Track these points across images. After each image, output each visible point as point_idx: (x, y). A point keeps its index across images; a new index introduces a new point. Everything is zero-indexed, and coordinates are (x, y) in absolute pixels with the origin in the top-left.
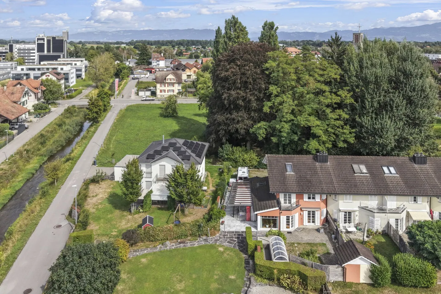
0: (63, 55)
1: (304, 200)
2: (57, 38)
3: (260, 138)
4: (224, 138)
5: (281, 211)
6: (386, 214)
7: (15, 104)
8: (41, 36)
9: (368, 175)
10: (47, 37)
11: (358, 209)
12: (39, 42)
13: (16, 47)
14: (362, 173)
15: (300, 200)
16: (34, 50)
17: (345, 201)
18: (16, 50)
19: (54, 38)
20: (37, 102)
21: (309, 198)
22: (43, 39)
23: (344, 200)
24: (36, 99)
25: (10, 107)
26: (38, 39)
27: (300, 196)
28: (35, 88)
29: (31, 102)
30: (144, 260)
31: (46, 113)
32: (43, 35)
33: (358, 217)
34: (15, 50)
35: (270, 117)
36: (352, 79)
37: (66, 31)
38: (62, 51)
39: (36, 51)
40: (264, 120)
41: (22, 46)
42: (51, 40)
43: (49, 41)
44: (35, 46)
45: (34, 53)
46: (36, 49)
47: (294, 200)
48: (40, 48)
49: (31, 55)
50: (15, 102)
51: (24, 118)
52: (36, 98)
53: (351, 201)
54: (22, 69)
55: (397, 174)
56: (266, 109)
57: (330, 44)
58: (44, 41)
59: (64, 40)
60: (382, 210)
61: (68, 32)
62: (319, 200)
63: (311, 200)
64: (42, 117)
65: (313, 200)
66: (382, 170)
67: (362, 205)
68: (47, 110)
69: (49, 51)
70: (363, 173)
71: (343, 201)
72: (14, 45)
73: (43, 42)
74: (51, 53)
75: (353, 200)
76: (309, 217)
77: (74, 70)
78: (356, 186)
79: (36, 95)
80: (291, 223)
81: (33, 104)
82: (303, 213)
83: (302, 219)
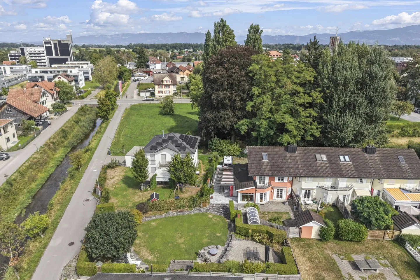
0: (70, 58)
1: (275, 181)
2: (62, 42)
3: (243, 133)
4: (213, 133)
5: (256, 190)
6: (337, 191)
7: (36, 104)
8: (48, 39)
9: (327, 162)
10: (53, 41)
11: (316, 188)
12: (47, 46)
13: (27, 50)
14: (322, 161)
15: (272, 181)
19: (59, 42)
20: (54, 102)
21: (279, 180)
22: (50, 43)
23: (305, 181)
24: (53, 99)
26: (46, 43)
27: (272, 178)
28: (51, 90)
29: (49, 102)
31: (64, 111)
32: (50, 39)
34: (26, 54)
35: (252, 115)
37: (69, 35)
38: (68, 54)
39: (45, 54)
40: (246, 117)
41: (32, 50)
42: (57, 43)
43: (55, 44)
44: (44, 50)
45: (44, 56)
46: (45, 52)
47: (267, 181)
48: (49, 51)
49: (42, 58)
50: (36, 102)
51: (46, 116)
53: (312, 182)
54: (36, 72)
55: (350, 161)
56: (248, 108)
57: (308, 48)
59: (69, 44)
60: (334, 188)
61: (71, 36)
62: (287, 181)
64: (61, 115)
65: (282, 182)
66: (338, 158)
67: (319, 185)
68: (64, 109)
69: (57, 54)
70: (324, 161)
72: (25, 48)
73: (50, 45)
74: (59, 57)
76: (278, 194)
77: (82, 73)
79: (52, 96)
80: (263, 198)
81: (51, 103)
82: (273, 191)
83: (272, 195)
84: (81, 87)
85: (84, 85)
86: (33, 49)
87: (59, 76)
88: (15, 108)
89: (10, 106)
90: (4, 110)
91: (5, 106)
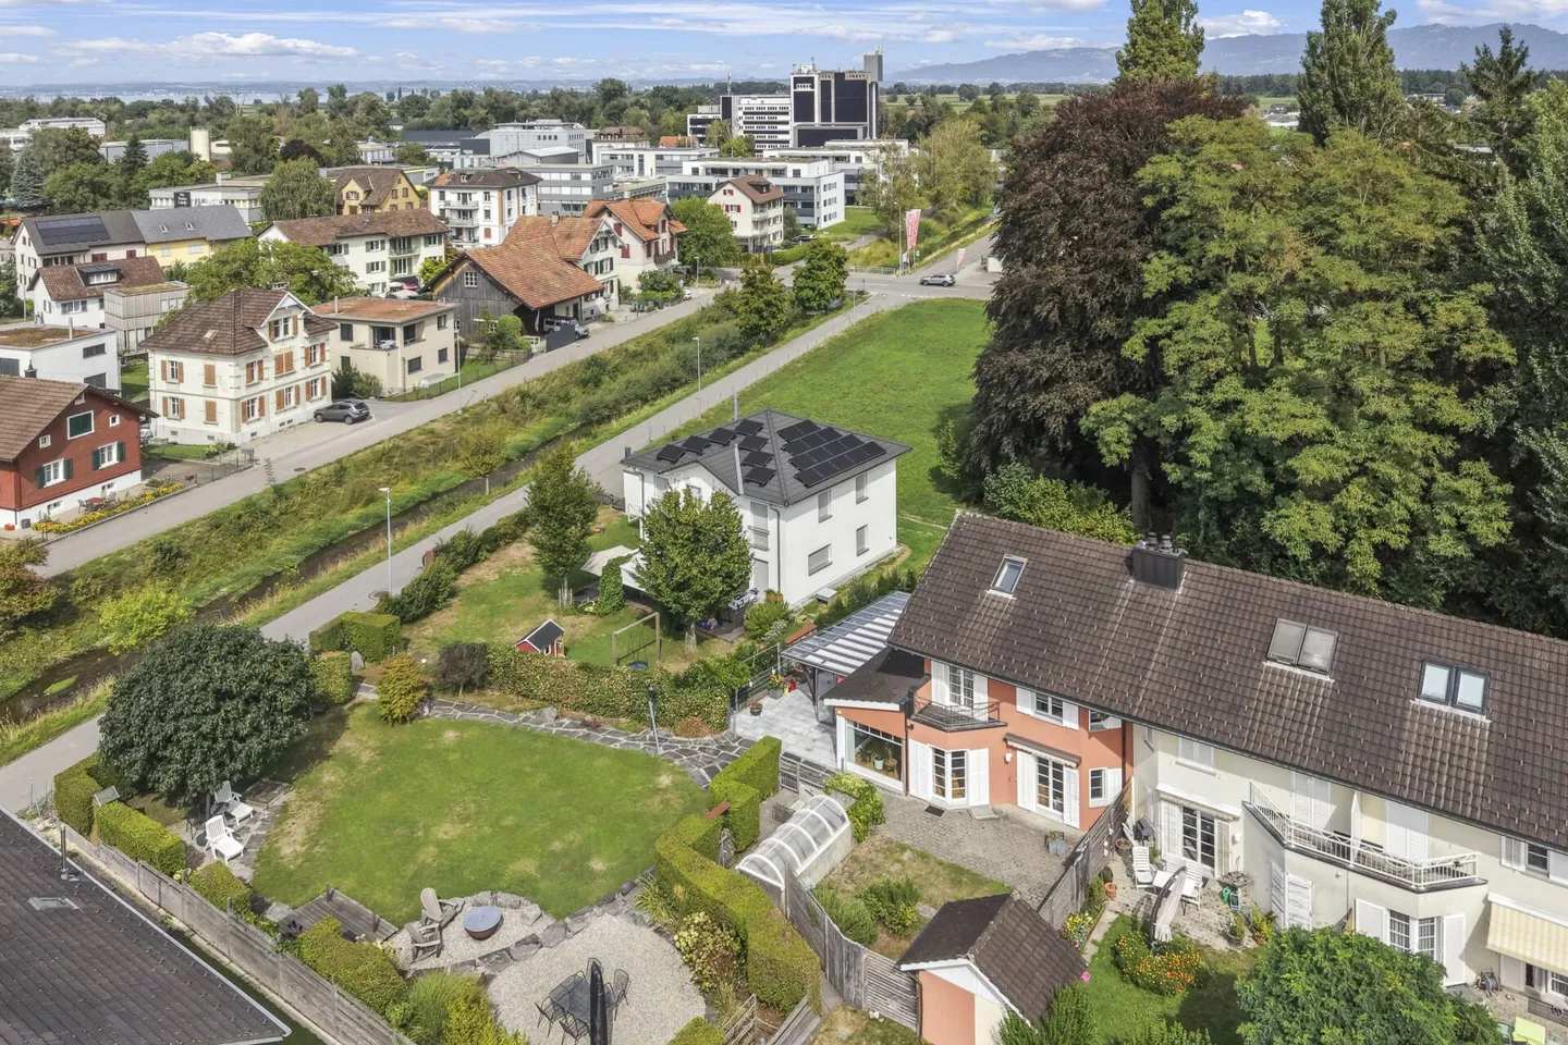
0: (865, 130)
1: (1019, 708)
2: (847, 78)
3: (1110, 460)
5: (909, 722)
6: (1342, 872)
7: (570, 269)
8: (805, 71)
9: (1326, 679)
10: (823, 74)
11: (1238, 811)
12: (798, 90)
13: (741, 103)
14: (1298, 666)
15: (1004, 705)
16: (787, 113)
17: (1181, 760)
18: (740, 113)
19: (839, 76)
20: (652, 267)
21: (1042, 707)
22: (810, 80)
23: (1176, 755)
24: (652, 259)
25: (547, 274)
26: (797, 81)
27: (1003, 687)
28: (648, 227)
29: (631, 269)
30: (450, 735)
31: (666, 300)
32: (810, 67)
33: (1240, 847)
34: (737, 113)
36: (1508, 250)
37: (872, 53)
38: (860, 115)
39: (790, 117)
41: (754, 102)
42: (833, 81)
43: (825, 86)
44: (788, 102)
45: (786, 123)
46: (791, 109)
47: (981, 696)
48: (803, 106)
49: (781, 128)
50: (571, 262)
51: (603, 310)
52: (649, 255)
53: (1212, 770)
54: (695, 171)
55: (1483, 710)
56: (1134, 348)
58: (812, 86)
59: (870, 82)
60: (1336, 850)
61: (880, 58)
62: (1076, 725)
63: (1048, 717)
64: (649, 310)
65: (1055, 720)
66: (1414, 675)
67: (1257, 803)
68: (671, 294)
69: (826, 117)
70: (1307, 668)
71: (1174, 759)
72: (735, 99)
73: (810, 89)
74: (833, 124)
75: (1217, 766)
76: (1043, 780)
77: (840, 179)
78: (1234, 709)
79: (649, 246)
80: (949, 778)
81: (638, 271)
82: (1014, 759)
83: (1012, 779)
84: (823, 225)
85: (841, 218)
86: (759, 101)
87: (729, 187)
88: (486, 274)
89: (475, 265)
90: (461, 276)
91: (465, 265)
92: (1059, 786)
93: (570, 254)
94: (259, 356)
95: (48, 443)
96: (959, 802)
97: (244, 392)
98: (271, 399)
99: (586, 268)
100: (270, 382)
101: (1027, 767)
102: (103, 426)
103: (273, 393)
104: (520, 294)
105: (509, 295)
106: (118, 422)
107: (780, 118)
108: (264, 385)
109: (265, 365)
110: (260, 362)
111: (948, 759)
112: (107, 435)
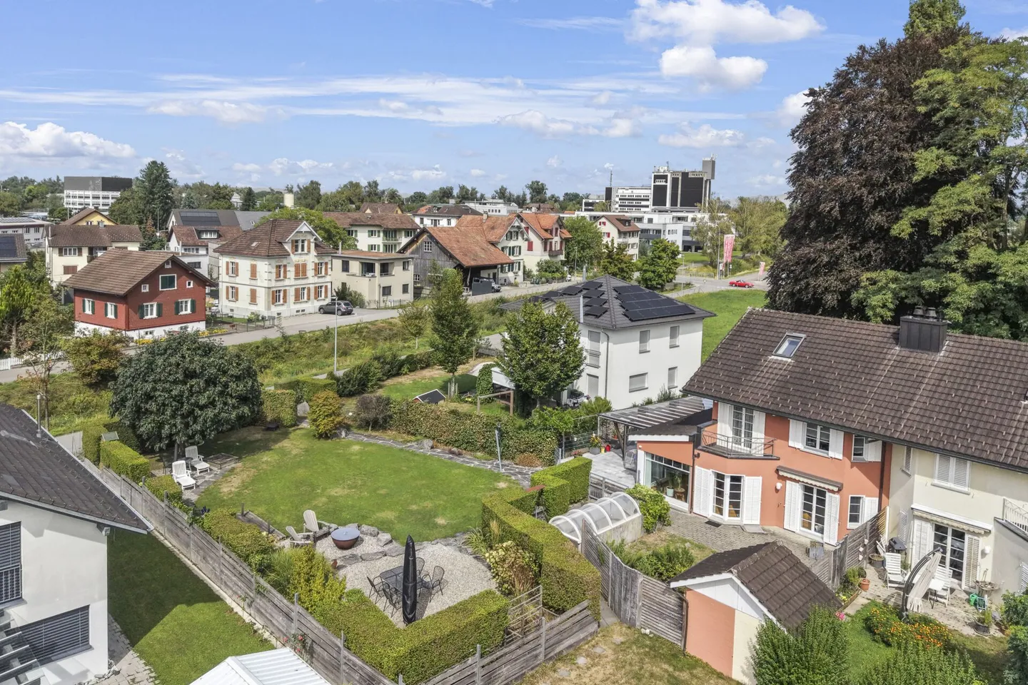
1: (791, 443)
2: (690, 176)
5: (696, 452)
7: (492, 248)
8: (662, 170)
10: (674, 173)
11: (990, 526)
12: (657, 184)
13: (619, 192)
15: (778, 443)
16: (648, 200)
17: (936, 482)
18: (617, 199)
19: (685, 175)
20: (547, 258)
21: (811, 442)
22: (665, 177)
23: (932, 477)
24: (547, 253)
25: (477, 249)
26: (657, 177)
27: (778, 424)
28: (546, 230)
29: (536, 256)
31: (553, 279)
32: (666, 168)
33: (989, 559)
34: (615, 198)
37: (709, 159)
39: (650, 203)
41: (627, 191)
42: (680, 178)
43: (675, 181)
44: (650, 193)
45: (647, 206)
46: (651, 196)
47: (759, 435)
48: (659, 195)
49: (643, 209)
50: (493, 244)
51: (511, 279)
52: (545, 250)
53: (966, 489)
58: (666, 182)
59: (705, 179)
61: (713, 163)
62: (840, 456)
63: (815, 451)
64: (542, 283)
65: (822, 453)
67: (1012, 518)
68: (557, 275)
69: (674, 203)
71: (929, 481)
72: (615, 189)
73: (664, 184)
74: (678, 208)
75: (971, 486)
76: (807, 507)
77: (680, 228)
78: (992, 434)
79: (545, 242)
80: (726, 499)
81: (538, 259)
82: (784, 487)
83: (781, 507)
86: (630, 191)
87: (603, 220)
88: (437, 243)
89: (431, 237)
90: (422, 244)
91: (425, 236)
92: (821, 511)
93: (493, 238)
94: (285, 262)
95: (147, 290)
96: (735, 520)
97: (273, 284)
98: (291, 292)
99: (503, 249)
100: (290, 281)
101: (794, 494)
102: (182, 286)
103: (293, 289)
104: (458, 257)
105: (451, 257)
106: (192, 286)
107: (644, 203)
108: (287, 282)
109: (288, 269)
110: (285, 266)
111: (727, 482)
112: (184, 293)
